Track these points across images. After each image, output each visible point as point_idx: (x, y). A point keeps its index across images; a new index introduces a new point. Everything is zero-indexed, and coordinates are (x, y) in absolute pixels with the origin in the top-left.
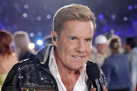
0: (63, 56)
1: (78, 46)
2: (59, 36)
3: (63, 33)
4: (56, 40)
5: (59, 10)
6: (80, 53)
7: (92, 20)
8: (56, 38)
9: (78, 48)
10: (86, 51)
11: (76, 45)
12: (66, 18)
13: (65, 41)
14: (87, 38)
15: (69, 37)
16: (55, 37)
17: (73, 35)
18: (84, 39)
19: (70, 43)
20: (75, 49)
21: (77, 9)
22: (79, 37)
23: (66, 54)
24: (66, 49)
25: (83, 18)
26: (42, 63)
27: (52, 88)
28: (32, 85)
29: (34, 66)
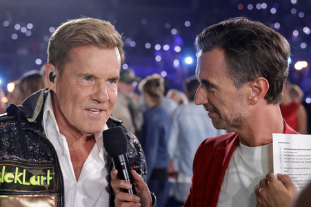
0: (68, 110)
1: (95, 91)
2: (61, 73)
3: (68, 69)
4: (55, 80)
5: (60, 27)
6: (99, 103)
7: (118, 46)
8: (55, 76)
9: (97, 94)
11: (93, 89)
12: (74, 42)
13: (73, 81)
14: (111, 77)
15: (80, 75)
17: (88, 72)
19: (82, 87)
20: (91, 96)
21: (95, 26)
22: (98, 76)
23: (74, 105)
24: (75, 98)
25: (105, 42)
26: (30, 120)
27: (47, 163)
28: (12, 159)
29: (17, 126)
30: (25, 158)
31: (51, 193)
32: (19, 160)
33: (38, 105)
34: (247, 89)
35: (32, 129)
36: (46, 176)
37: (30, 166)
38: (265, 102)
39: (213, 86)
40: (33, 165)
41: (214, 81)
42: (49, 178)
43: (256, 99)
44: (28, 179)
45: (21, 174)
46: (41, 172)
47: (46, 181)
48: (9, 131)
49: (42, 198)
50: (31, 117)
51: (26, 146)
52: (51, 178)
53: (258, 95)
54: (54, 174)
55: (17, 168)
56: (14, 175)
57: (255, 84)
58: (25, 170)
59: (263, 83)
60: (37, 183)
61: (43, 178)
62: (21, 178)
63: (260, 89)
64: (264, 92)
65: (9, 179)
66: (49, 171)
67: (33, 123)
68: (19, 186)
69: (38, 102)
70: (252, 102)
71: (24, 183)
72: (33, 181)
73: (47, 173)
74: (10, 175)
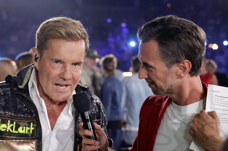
0: (44, 83)
2: (41, 56)
3: (46, 54)
4: (38, 60)
5: (44, 23)
6: (65, 80)
8: (38, 58)
9: (63, 74)
10: (73, 78)
11: (61, 70)
12: (49, 35)
13: (48, 64)
14: (75, 62)
15: (52, 59)
16: (37, 56)
17: (58, 58)
18: (71, 63)
19: (53, 68)
20: (59, 75)
21: (64, 24)
22: (65, 61)
23: (48, 80)
24: (48, 75)
25: (71, 37)
26: (21, 87)
27: (31, 118)
28: (6, 114)
29: (10, 90)
30: (15, 113)
31: (33, 139)
32: (11, 115)
33: (27, 76)
34: (175, 68)
35: (21, 93)
36: (29, 127)
37: (19, 119)
38: (189, 75)
39: (151, 67)
40: (21, 119)
41: (151, 63)
42: (32, 129)
43: (182, 75)
44: (16, 129)
45: (12, 125)
46: (26, 124)
47: (29, 130)
48: (5, 94)
49: (26, 143)
50: (21, 85)
51: (17, 105)
52: (33, 128)
53: (184, 72)
54: (35, 125)
55: (9, 121)
56: (7, 126)
57: (182, 65)
58: (15, 123)
59: (187, 64)
60: (23, 132)
61: (28, 128)
62: (12, 128)
63: (185, 68)
64: (188, 70)
65: (3, 128)
66: (32, 123)
67: (22, 89)
68: (10, 134)
69: (27, 74)
70: (180, 77)
71: (14, 132)
72: (20, 130)
73: (30, 125)
74: (4, 126)
